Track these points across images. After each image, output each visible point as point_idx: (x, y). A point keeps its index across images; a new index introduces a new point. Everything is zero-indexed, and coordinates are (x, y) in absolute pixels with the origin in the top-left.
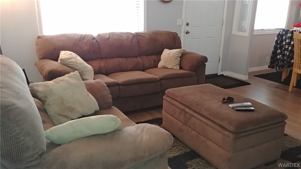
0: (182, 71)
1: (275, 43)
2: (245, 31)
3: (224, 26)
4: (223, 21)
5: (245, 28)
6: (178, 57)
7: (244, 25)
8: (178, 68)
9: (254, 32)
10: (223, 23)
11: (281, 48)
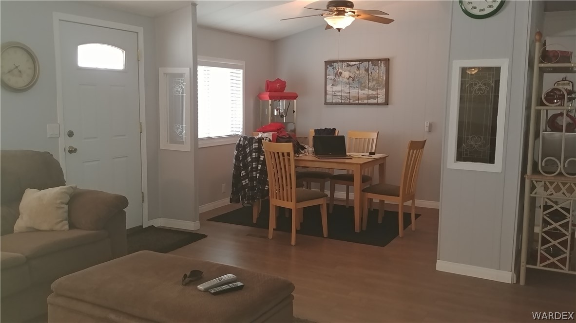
0: (76, 233)
1: (234, 160)
2: (182, 143)
3: (144, 134)
4: (141, 125)
5: (182, 136)
6: (62, 203)
7: (180, 132)
8: (67, 227)
9: (200, 143)
10: (141, 128)
11: (245, 167)
